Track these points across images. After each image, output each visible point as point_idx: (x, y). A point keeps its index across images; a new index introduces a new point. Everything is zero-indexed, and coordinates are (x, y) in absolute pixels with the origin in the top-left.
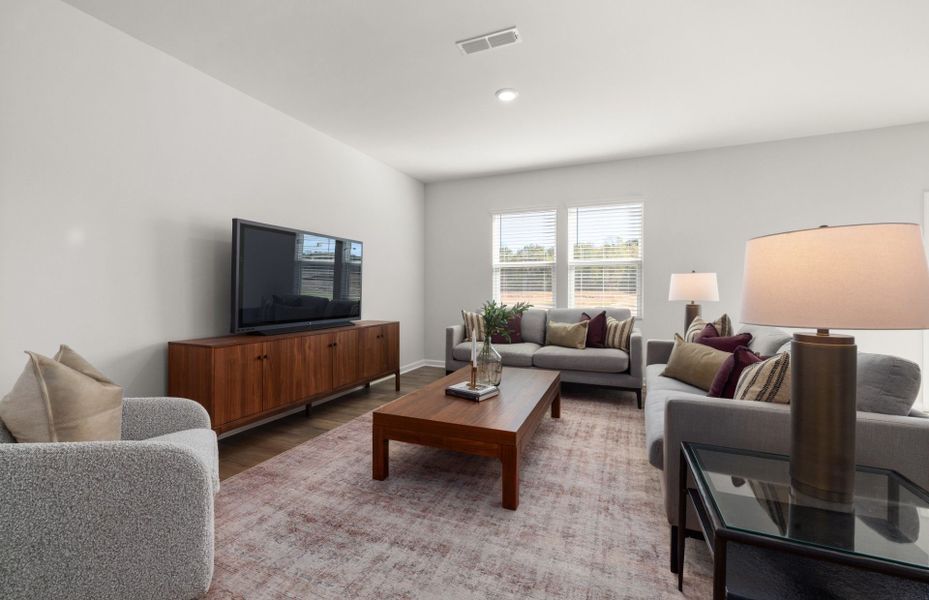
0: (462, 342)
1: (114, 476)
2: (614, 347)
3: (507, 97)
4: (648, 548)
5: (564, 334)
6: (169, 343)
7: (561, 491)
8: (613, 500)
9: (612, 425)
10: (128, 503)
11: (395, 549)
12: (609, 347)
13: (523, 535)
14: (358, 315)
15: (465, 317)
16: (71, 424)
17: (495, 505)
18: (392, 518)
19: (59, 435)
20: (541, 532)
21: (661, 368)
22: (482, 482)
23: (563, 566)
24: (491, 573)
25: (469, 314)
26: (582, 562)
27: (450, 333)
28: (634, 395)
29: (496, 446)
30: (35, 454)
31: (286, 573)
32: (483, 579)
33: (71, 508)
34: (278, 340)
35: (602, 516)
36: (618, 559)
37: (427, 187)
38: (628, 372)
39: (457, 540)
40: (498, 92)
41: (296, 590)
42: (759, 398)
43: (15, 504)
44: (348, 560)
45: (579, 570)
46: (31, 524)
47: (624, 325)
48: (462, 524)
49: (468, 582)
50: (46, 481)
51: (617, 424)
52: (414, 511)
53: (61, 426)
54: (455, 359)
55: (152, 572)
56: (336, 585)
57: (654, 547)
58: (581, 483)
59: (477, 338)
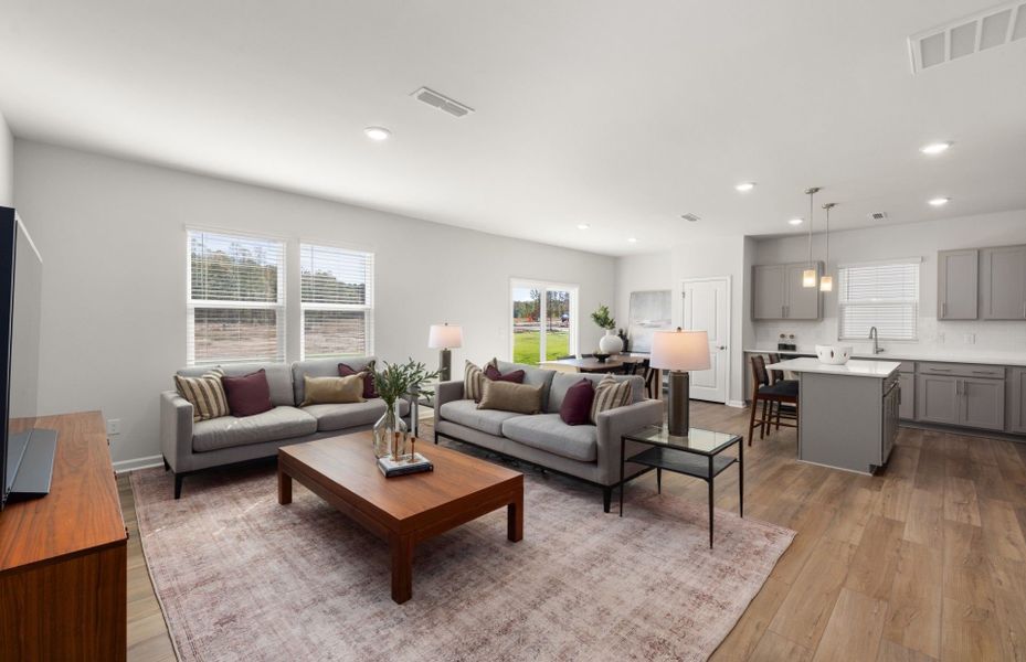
15: (182, 384)
25: (192, 381)
29: (512, 493)
37: (17, 143)
59: (215, 412)
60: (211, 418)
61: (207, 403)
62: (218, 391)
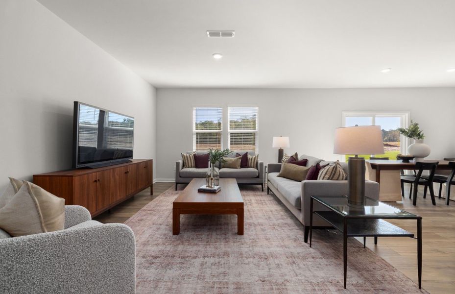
0: (183, 168)
1: (95, 243)
2: (251, 167)
3: (218, 57)
4: (294, 237)
5: (231, 162)
6: (34, 176)
7: (255, 226)
8: (274, 225)
9: (257, 199)
10: (102, 257)
11: (207, 259)
12: (249, 167)
13: (252, 242)
14: (131, 156)
15: (183, 156)
16: (52, 221)
17: (234, 234)
18: (195, 248)
19: (47, 228)
20: (258, 240)
21: (278, 174)
22: (223, 227)
23: (272, 249)
24: (250, 257)
25: (185, 155)
26: (278, 246)
27: (178, 164)
28: (261, 186)
29: (235, 209)
30: (52, 237)
31: (164, 280)
32: (249, 260)
33: (74, 264)
34: (103, 170)
35: (274, 231)
36: (287, 242)
37: (158, 90)
38: (258, 177)
39: (229, 250)
40: (214, 55)
41: (176, 285)
42: (328, 179)
43: (44, 268)
44: (189, 268)
45: (278, 249)
46: (53, 278)
47: (255, 158)
48: (227, 244)
49: (245, 262)
50: (60, 252)
51: (259, 198)
52: (203, 244)
53: (47, 223)
54: (180, 177)
55: (113, 291)
56: (192, 278)
57: (296, 236)
58: (260, 221)
59: (190, 166)
60: (189, 167)
61: (188, 162)
62: (192, 159)
